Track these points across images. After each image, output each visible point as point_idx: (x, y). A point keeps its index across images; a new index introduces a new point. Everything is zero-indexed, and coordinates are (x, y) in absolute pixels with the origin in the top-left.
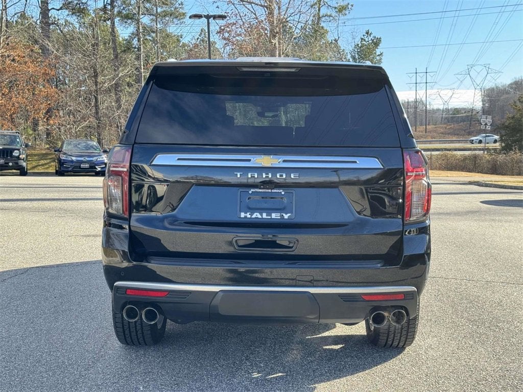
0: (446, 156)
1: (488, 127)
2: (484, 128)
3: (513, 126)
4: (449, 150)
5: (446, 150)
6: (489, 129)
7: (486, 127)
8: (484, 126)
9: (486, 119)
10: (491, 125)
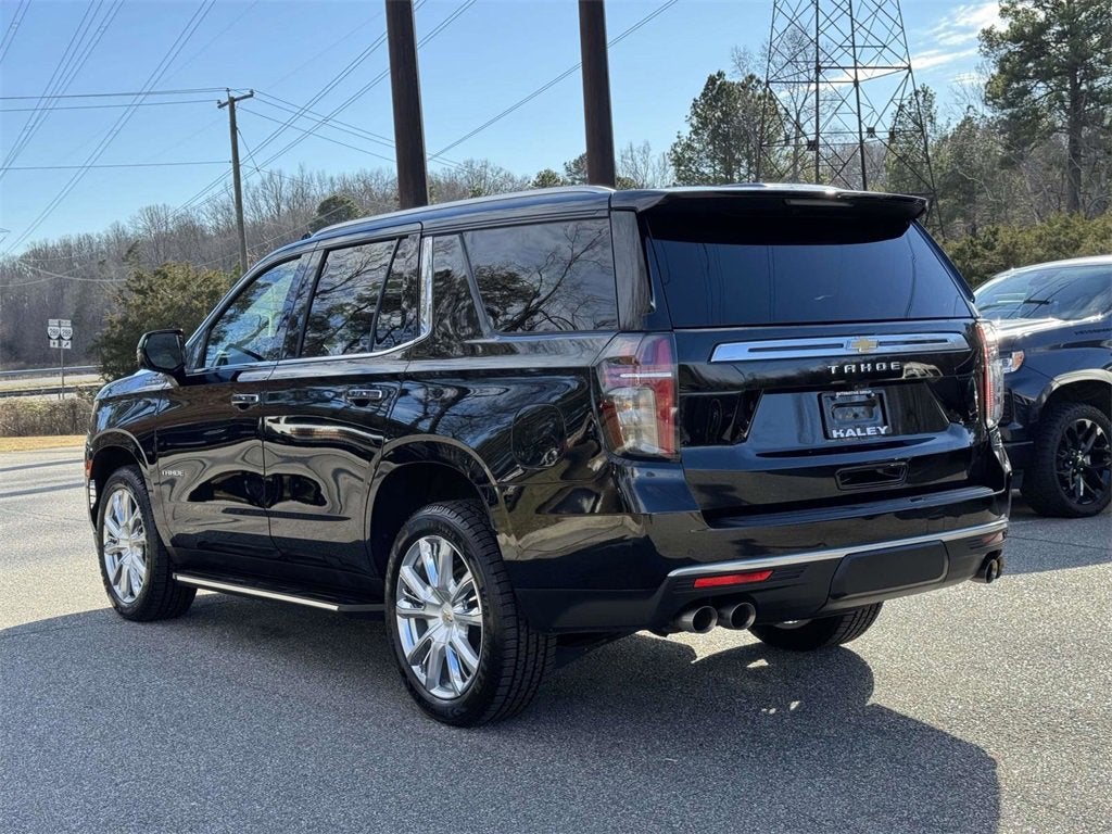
0: (13, 407)
1: (64, 343)
2: (56, 346)
3: (128, 339)
4: (19, 394)
5: (11, 393)
6: (69, 347)
7: (60, 345)
8: (57, 342)
9: (60, 326)
10: (71, 339)
